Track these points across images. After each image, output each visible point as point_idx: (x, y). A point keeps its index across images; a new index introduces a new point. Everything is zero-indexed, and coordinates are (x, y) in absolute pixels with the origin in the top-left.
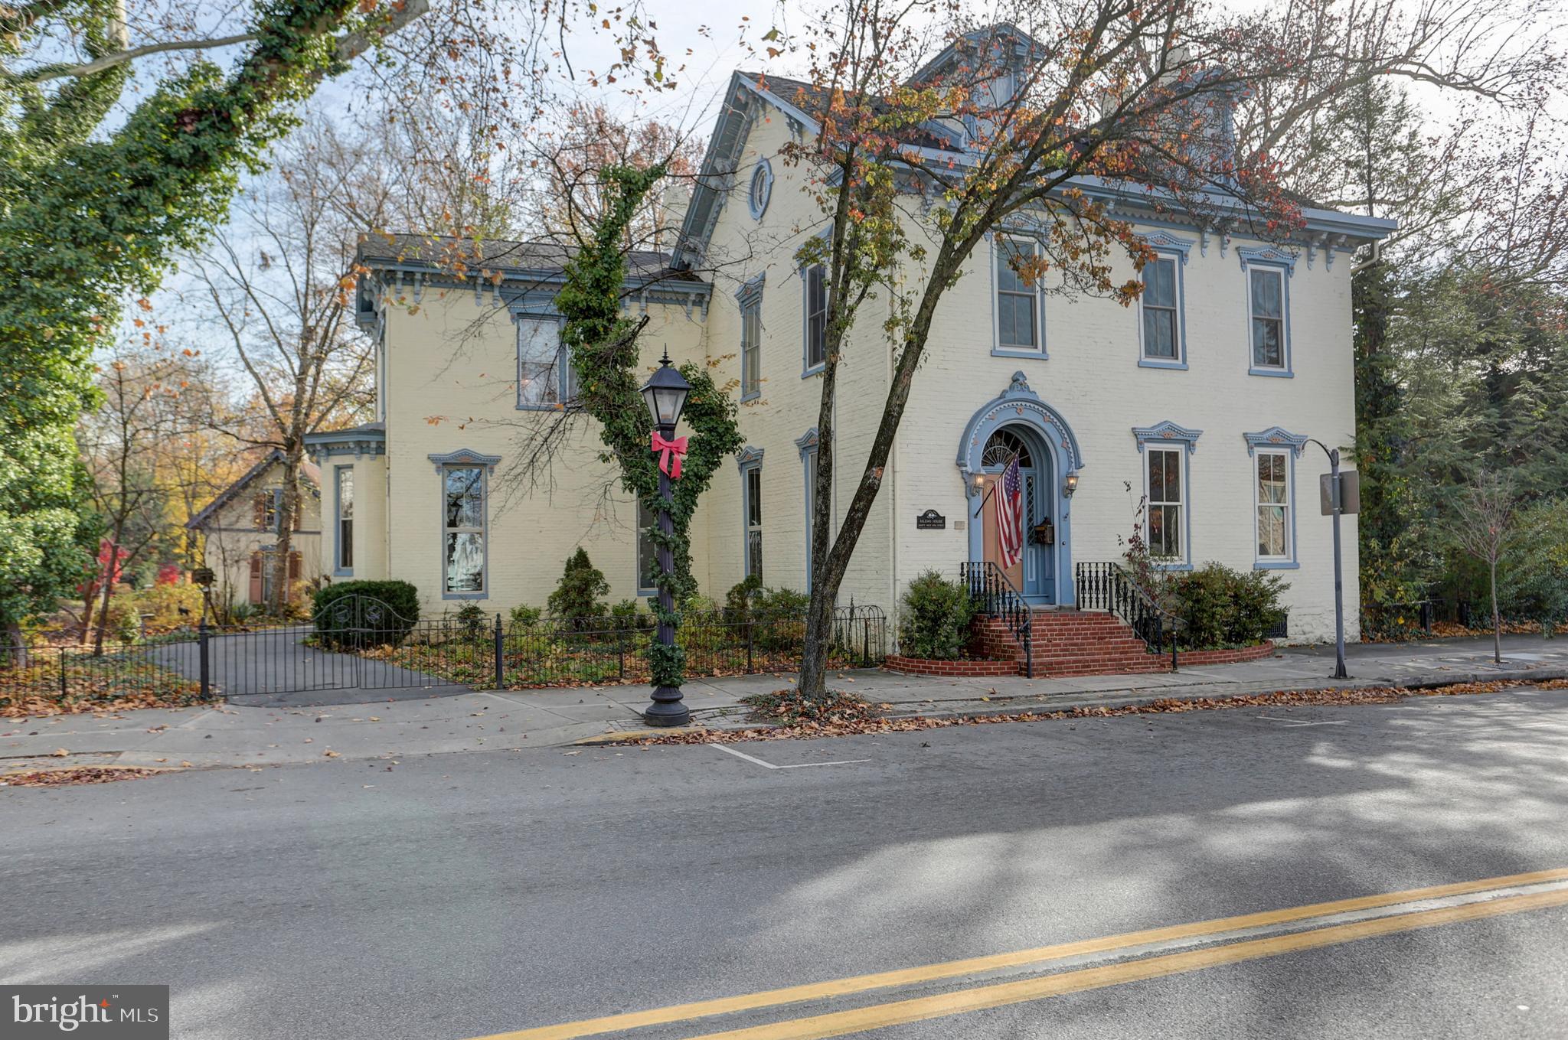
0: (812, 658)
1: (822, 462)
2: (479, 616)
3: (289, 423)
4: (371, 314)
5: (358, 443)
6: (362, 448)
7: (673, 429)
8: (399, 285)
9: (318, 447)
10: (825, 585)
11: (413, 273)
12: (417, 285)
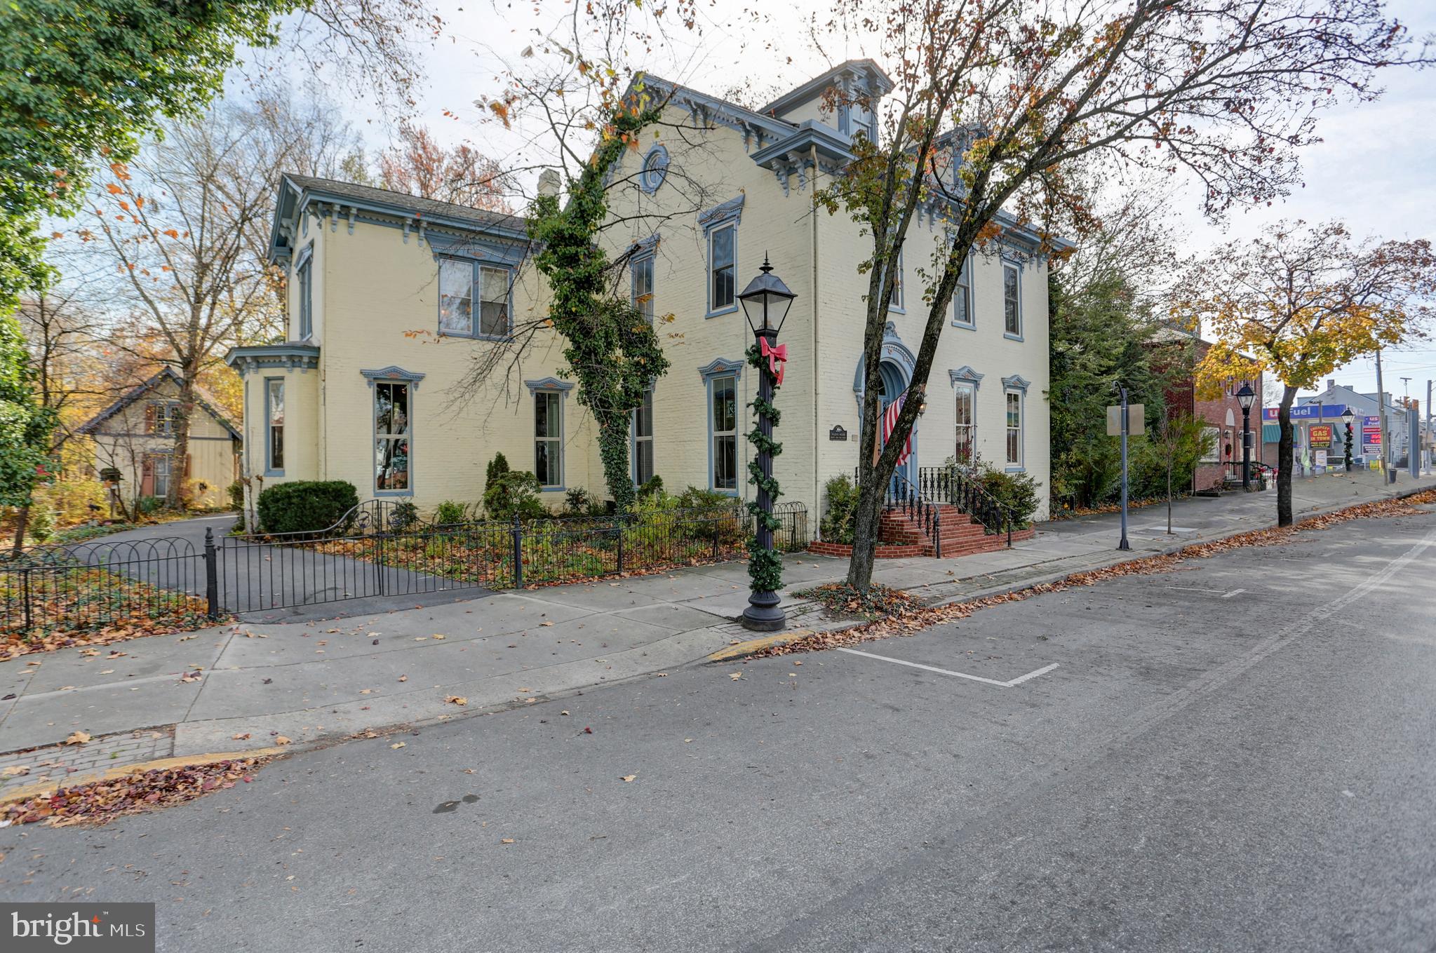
0: (864, 555)
1: (872, 377)
2: (415, 511)
3: (184, 345)
4: (286, 249)
5: (291, 357)
6: (294, 361)
7: (775, 336)
8: (335, 217)
9: (249, 360)
10: (877, 488)
11: (348, 207)
12: (352, 220)
